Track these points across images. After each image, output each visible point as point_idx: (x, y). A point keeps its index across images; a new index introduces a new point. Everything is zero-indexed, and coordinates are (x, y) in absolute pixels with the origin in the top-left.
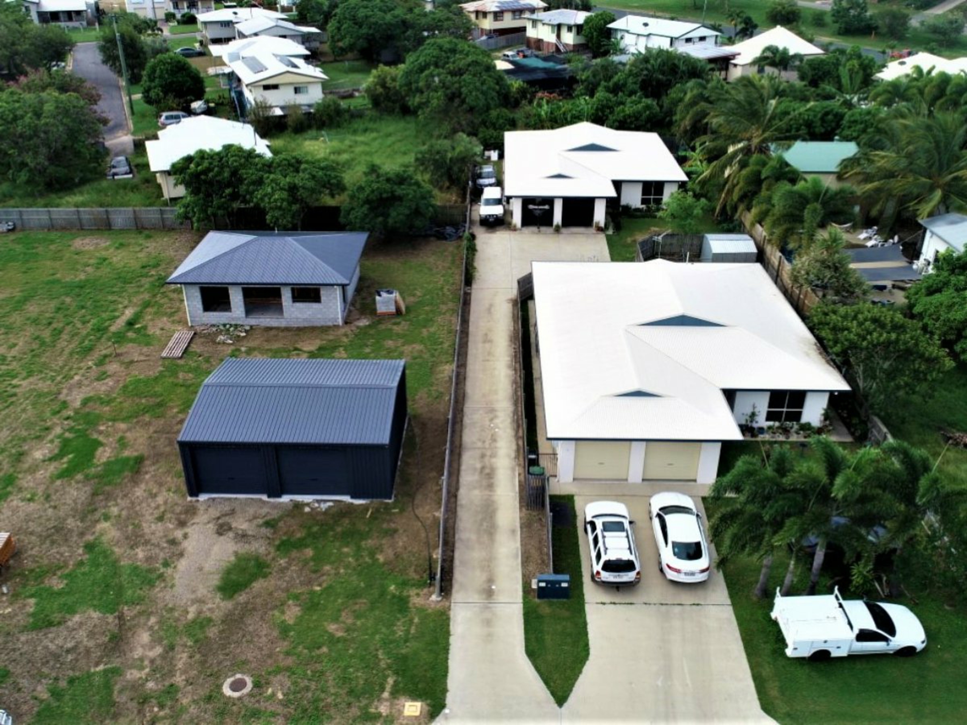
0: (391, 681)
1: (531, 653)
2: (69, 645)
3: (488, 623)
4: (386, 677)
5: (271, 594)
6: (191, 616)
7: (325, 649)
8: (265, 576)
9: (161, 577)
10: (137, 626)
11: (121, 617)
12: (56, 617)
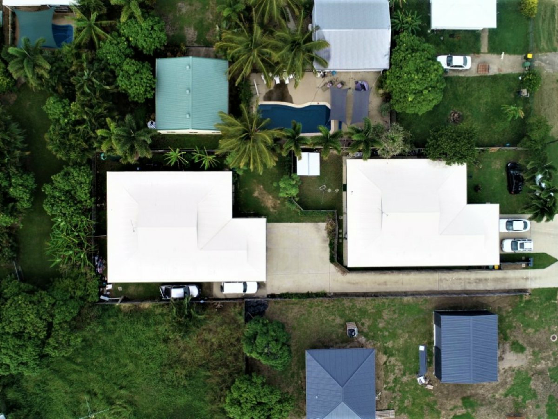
0: (553, 301)
1: (544, 267)
2: (541, 384)
3: (536, 278)
4: (552, 303)
5: (524, 338)
6: (531, 357)
7: (543, 319)
8: (517, 341)
9: (518, 370)
10: (535, 370)
11: (533, 375)
12: (532, 392)
